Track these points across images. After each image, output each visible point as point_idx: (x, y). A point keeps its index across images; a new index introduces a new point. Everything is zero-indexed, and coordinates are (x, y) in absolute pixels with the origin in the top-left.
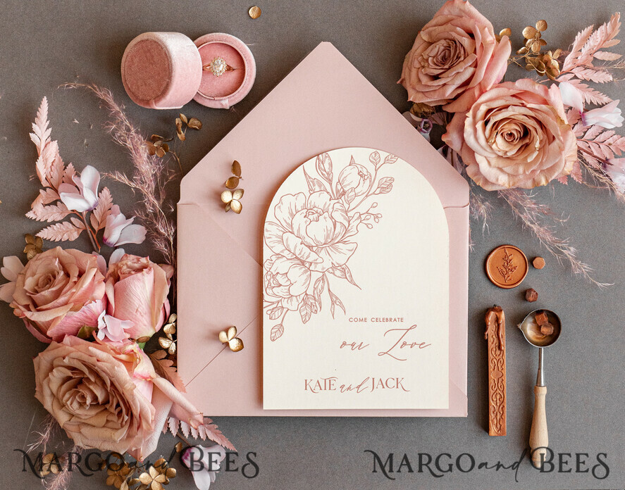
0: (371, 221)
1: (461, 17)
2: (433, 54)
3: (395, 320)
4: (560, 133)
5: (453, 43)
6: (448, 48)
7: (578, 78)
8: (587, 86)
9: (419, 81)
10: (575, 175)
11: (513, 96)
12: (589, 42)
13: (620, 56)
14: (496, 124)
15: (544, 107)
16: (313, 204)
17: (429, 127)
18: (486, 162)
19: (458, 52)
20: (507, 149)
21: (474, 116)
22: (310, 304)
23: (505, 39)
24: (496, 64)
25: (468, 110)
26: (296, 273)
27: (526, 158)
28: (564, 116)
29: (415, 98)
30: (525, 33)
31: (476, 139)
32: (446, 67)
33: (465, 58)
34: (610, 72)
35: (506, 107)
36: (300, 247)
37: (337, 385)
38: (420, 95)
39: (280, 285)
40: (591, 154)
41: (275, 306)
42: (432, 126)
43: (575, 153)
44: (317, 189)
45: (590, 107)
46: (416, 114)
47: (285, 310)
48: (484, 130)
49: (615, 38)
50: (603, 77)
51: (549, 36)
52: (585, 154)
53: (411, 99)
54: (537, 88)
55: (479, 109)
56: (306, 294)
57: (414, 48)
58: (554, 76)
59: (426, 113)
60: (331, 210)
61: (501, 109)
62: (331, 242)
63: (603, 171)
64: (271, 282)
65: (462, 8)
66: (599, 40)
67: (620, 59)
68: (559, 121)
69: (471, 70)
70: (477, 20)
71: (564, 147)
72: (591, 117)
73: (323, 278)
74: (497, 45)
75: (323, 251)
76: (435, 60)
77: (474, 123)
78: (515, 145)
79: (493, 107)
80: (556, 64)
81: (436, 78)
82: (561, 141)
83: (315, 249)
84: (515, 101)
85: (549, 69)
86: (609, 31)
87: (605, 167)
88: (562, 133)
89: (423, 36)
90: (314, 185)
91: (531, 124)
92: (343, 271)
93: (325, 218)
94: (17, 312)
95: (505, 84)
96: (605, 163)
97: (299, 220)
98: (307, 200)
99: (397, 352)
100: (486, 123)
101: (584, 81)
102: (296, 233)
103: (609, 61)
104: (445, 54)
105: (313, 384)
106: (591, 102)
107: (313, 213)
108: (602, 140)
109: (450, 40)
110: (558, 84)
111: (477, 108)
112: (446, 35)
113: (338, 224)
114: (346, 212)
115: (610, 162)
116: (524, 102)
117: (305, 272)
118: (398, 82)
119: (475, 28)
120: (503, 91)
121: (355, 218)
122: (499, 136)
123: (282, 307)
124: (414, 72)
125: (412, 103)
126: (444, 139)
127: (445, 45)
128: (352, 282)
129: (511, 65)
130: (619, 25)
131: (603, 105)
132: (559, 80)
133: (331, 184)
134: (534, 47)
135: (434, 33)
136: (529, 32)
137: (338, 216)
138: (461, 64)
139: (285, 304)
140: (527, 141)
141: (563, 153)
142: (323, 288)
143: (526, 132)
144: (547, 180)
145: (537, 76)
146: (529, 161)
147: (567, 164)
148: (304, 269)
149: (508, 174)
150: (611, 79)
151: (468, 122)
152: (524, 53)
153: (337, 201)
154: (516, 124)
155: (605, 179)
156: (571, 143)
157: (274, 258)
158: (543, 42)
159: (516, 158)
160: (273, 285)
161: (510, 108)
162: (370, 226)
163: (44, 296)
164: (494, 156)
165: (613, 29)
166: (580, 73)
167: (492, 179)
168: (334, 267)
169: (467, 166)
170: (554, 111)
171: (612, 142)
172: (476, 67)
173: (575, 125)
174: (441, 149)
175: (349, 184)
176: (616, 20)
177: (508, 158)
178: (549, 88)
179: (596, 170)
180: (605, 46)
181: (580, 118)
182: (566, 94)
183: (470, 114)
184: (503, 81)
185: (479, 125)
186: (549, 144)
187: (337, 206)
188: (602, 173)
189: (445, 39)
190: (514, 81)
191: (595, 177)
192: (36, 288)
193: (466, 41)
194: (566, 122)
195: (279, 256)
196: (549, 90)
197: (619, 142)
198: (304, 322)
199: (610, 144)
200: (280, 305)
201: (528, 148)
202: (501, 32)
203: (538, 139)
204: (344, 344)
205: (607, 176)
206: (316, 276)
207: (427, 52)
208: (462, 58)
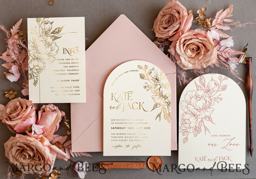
0: (219, 100)
1: (175, 6)
2: (165, 20)
3: (227, 136)
4: (211, 49)
5: (172, 16)
6: (170, 17)
7: (217, 29)
8: (221, 31)
9: (160, 29)
10: (217, 64)
11: (194, 35)
12: (222, 16)
13: (233, 20)
14: (188, 45)
15: (205, 39)
16: (198, 94)
17: (163, 46)
18: (184, 59)
19: (174, 19)
20: (192, 55)
21: (180, 43)
22: (197, 130)
23: (191, 14)
24: (187, 23)
25: (178, 40)
26: (192, 119)
27: (199, 58)
28: (212, 42)
29: (158, 36)
30: (198, 12)
31: (181, 51)
32: (170, 24)
33: (176, 21)
34: (229, 26)
35: (192, 39)
36: (194, 110)
37: (207, 159)
38: (160, 35)
39: (187, 123)
40: (222, 56)
41: (185, 131)
42: (164, 46)
43: (217, 56)
44: (200, 89)
45: (222, 39)
46: (159, 42)
47: (188, 132)
48: (183, 47)
49: (231, 14)
50: (226, 28)
51: (207, 13)
52: (220, 56)
53: (157, 36)
54: (202, 32)
55: (181, 40)
56: (196, 127)
57: (158, 18)
58: (209, 27)
59: (162, 41)
60: (205, 96)
61: (190, 40)
62: (205, 108)
63: (227, 62)
64: (183, 122)
65: (175, 3)
66: (225, 15)
67: (233, 22)
68: (211, 44)
69: (179, 25)
70: (181, 7)
71: (212, 54)
72: (222, 43)
73: (202, 121)
74: (188, 17)
75: (202, 111)
76: (165, 22)
77: (180, 45)
78: (195, 53)
79: (187, 39)
80: (209, 23)
81: (165, 28)
82: (211, 51)
83: (199, 110)
84: (195, 37)
85: (207, 25)
86: (229, 11)
87: (227, 61)
88: (212, 48)
89: (161, 13)
90: (199, 88)
91: (200, 45)
92: (209, 118)
93: (203, 99)
94: (3, 121)
95: (191, 31)
96: (227, 59)
97: (193, 100)
98: (196, 93)
99: (228, 147)
100: (184, 45)
101: (220, 30)
102: (192, 105)
103: (229, 22)
104: (169, 19)
105: (198, 159)
106: (222, 37)
107: (198, 98)
108: (226, 51)
109: (171, 14)
110: (210, 31)
111: (181, 39)
112: (169, 13)
113: (207, 102)
114: (210, 97)
115: (229, 59)
116: (198, 37)
117: (196, 119)
118: (152, 30)
119: (180, 10)
120: (190, 33)
121: (213, 99)
122: (189, 50)
123: (187, 131)
124: (158, 26)
125: (157, 38)
126: (169, 51)
127: (169, 16)
128: (212, 122)
129: (193, 24)
130: (232, 9)
131: (227, 38)
132: (210, 29)
133: (205, 87)
134: (201, 17)
135: (165, 12)
136: (200, 11)
137: (207, 99)
138: (175, 23)
139: (188, 130)
140: (199, 51)
141: (212, 56)
142: (202, 124)
143: (199, 48)
144: (206, 66)
145: (203, 28)
146: (200, 58)
147: (214, 60)
148: (195, 118)
149: (192, 64)
150: (229, 29)
151: (178, 44)
152: (198, 19)
153: (207, 93)
154: (195, 45)
155: (227, 66)
156: (215, 52)
157: (184, 114)
158: (205, 15)
159: (196, 58)
160: (184, 123)
161: (193, 39)
162: (219, 102)
163: (13, 115)
164: (187, 57)
165: (230, 11)
166: (218, 27)
167: (186, 66)
168: (206, 117)
169: (177, 61)
170: (209, 40)
171: (230, 52)
172: (180, 24)
173: (216, 46)
174: (167, 55)
175: (211, 87)
176: (231, 7)
177: (192, 58)
178: (207, 32)
179: (224, 62)
180: (227, 17)
181: (218, 43)
182: (213, 34)
183: (178, 42)
184: (190, 30)
185: (182, 46)
186: (207, 52)
187: (207, 95)
188: (226, 63)
189: (169, 14)
190: (194, 29)
191: (224, 64)
192: (11, 112)
193: (177, 15)
194: (213, 45)
195: (186, 113)
196: (207, 33)
197: (232, 51)
198: (195, 136)
199: (229, 53)
200: (186, 130)
201: (199, 54)
202: (190, 12)
203: (203, 50)
204: (209, 144)
205: (228, 64)
206: (199, 120)
207: (163, 19)
208: (175, 21)
